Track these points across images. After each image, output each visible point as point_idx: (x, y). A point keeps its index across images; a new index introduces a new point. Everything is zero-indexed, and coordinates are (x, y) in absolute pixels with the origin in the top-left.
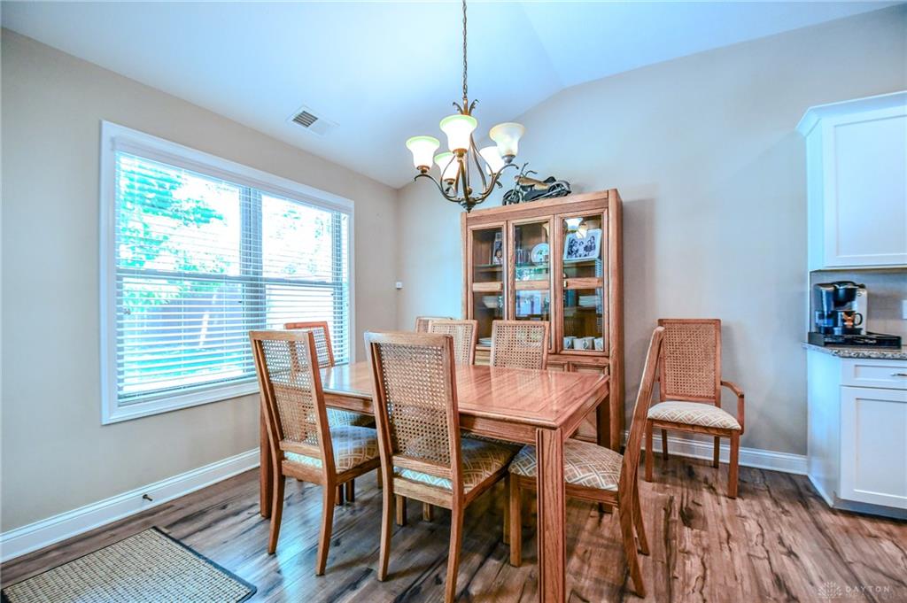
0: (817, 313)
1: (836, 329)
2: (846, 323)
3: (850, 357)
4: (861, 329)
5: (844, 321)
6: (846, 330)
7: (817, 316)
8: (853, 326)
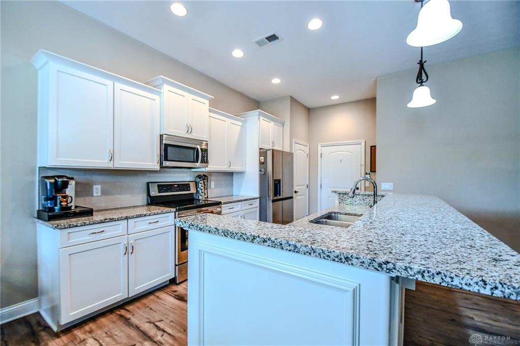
0: (43, 197)
1: (56, 208)
2: (62, 204)
3: (65, 228)
4: (72, 206)
5: (61, 202)
6: (62, 208)
7: (43, 199)
8: (67, 205)
